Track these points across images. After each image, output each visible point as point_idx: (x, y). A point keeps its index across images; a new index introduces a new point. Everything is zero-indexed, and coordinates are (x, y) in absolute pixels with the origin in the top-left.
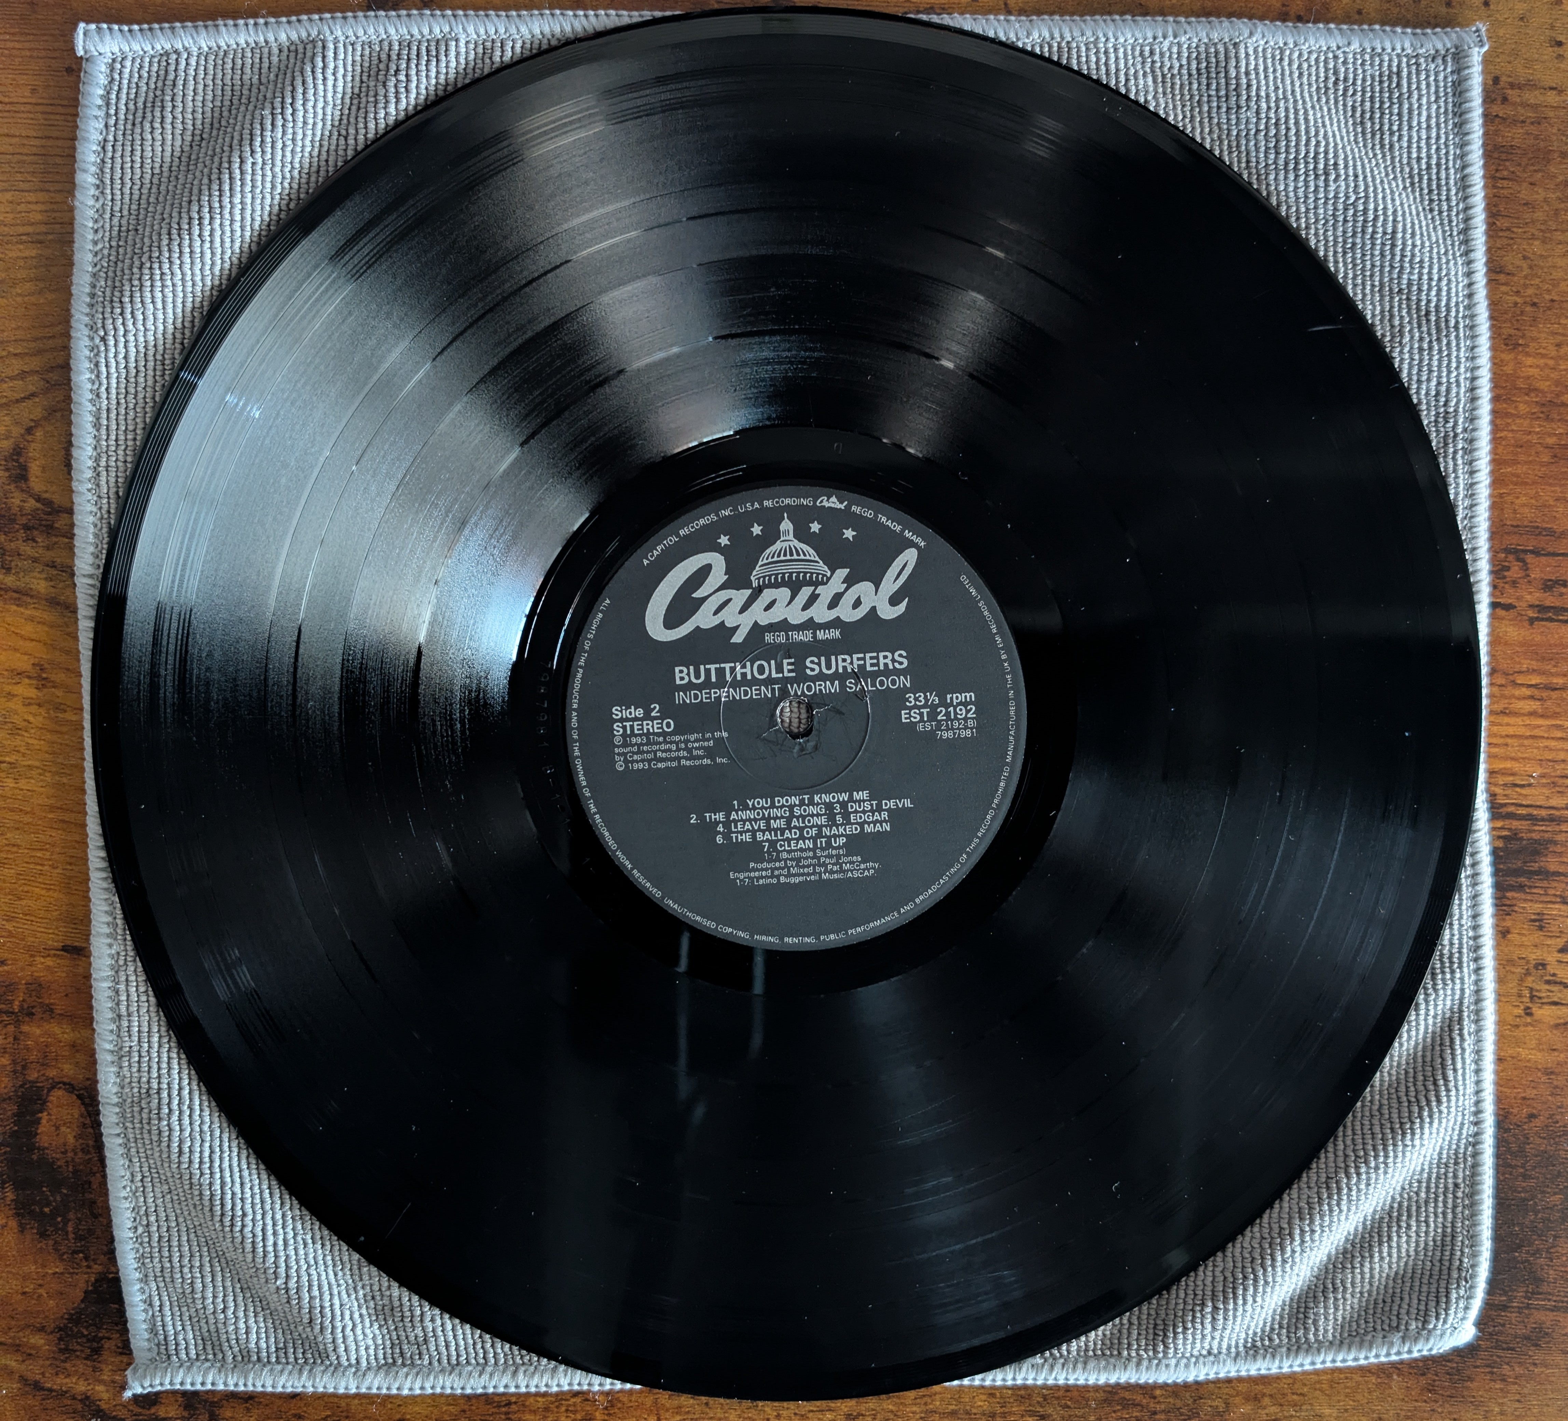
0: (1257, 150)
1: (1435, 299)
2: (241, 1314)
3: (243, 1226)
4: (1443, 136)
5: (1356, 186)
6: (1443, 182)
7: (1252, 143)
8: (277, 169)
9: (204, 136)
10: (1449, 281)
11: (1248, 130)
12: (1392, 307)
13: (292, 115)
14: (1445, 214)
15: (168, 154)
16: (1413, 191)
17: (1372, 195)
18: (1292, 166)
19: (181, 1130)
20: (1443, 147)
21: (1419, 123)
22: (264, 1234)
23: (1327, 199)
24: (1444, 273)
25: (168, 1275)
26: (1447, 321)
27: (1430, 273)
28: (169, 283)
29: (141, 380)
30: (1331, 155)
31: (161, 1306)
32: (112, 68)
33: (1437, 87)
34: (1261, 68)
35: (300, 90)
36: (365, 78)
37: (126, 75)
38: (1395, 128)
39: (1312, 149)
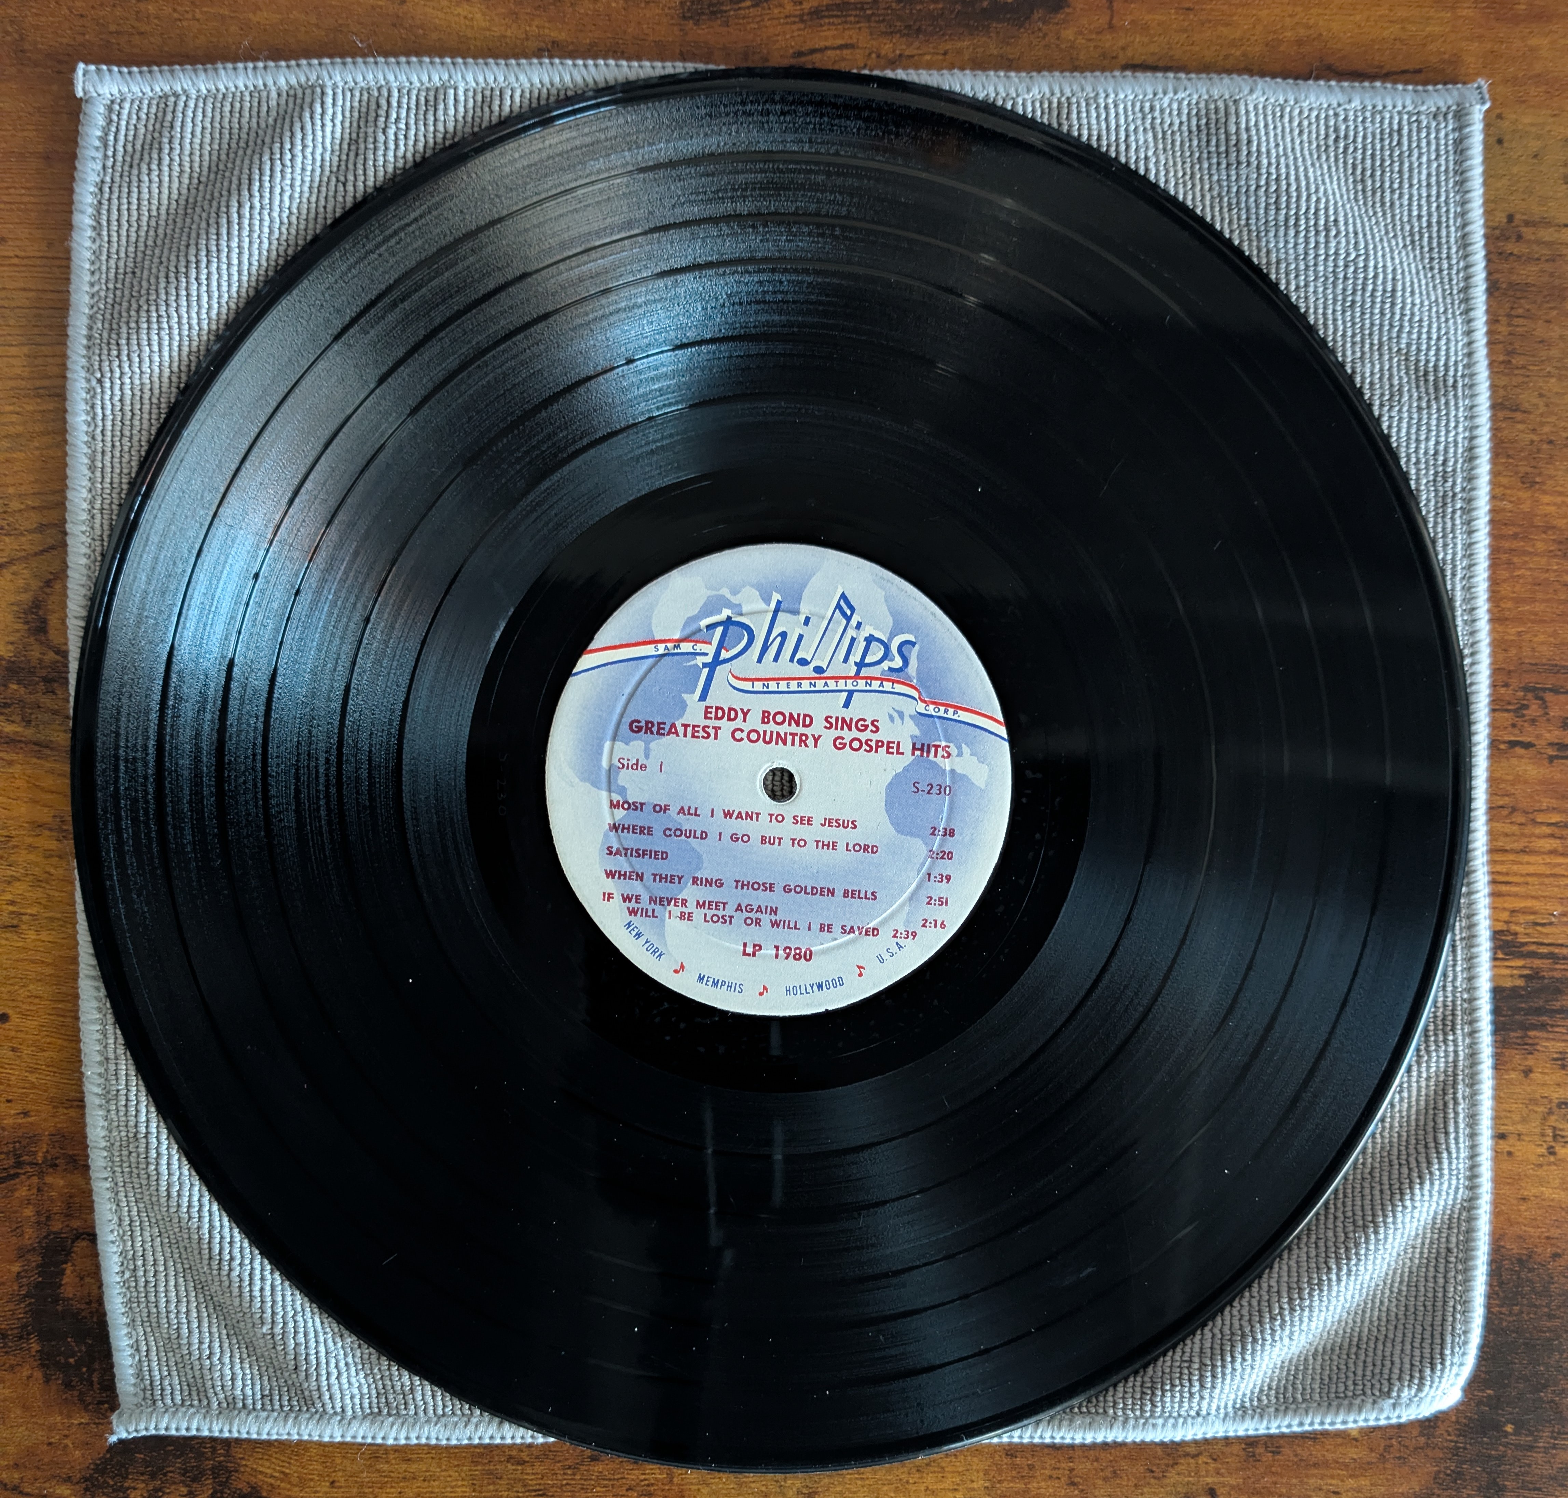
0: (1257, 207)
1: (1434, 359)
2: (227, 1360)
3: (230, 1270)
4: (1444, 194)
5: (1356, 243)
6: (1444, 240)
7: (1252, 199)
8: (275, 214)
9: (202, 179)
10: (1448, 339)
11: (1248, 187)
12: (1391, 368)
13: (291, 160)
14: (1445, 272)
15: (165, 196)
16: (1413, 249)
17: (1372, 252)
18: (1292, 222)
19: (170, 1174)
20: (1443, 205)
21: (1419, 181)
22: (251, 1279)
23: (1327, 255)
24: (1443, 332)
25: (154, 1320)
26: (1445, 381)
27: (1429, 332)
28: (165, 326)
29: (137, 423)
30: (1331, 212)
31: (147, 1351)
32: (110, 109)
33: (1438, 145)
34: (1262, 125)
35: (299, 136)
36: (362, 124)
37: (125, 117)
38: (1396, 186)
39: (1313, 206)
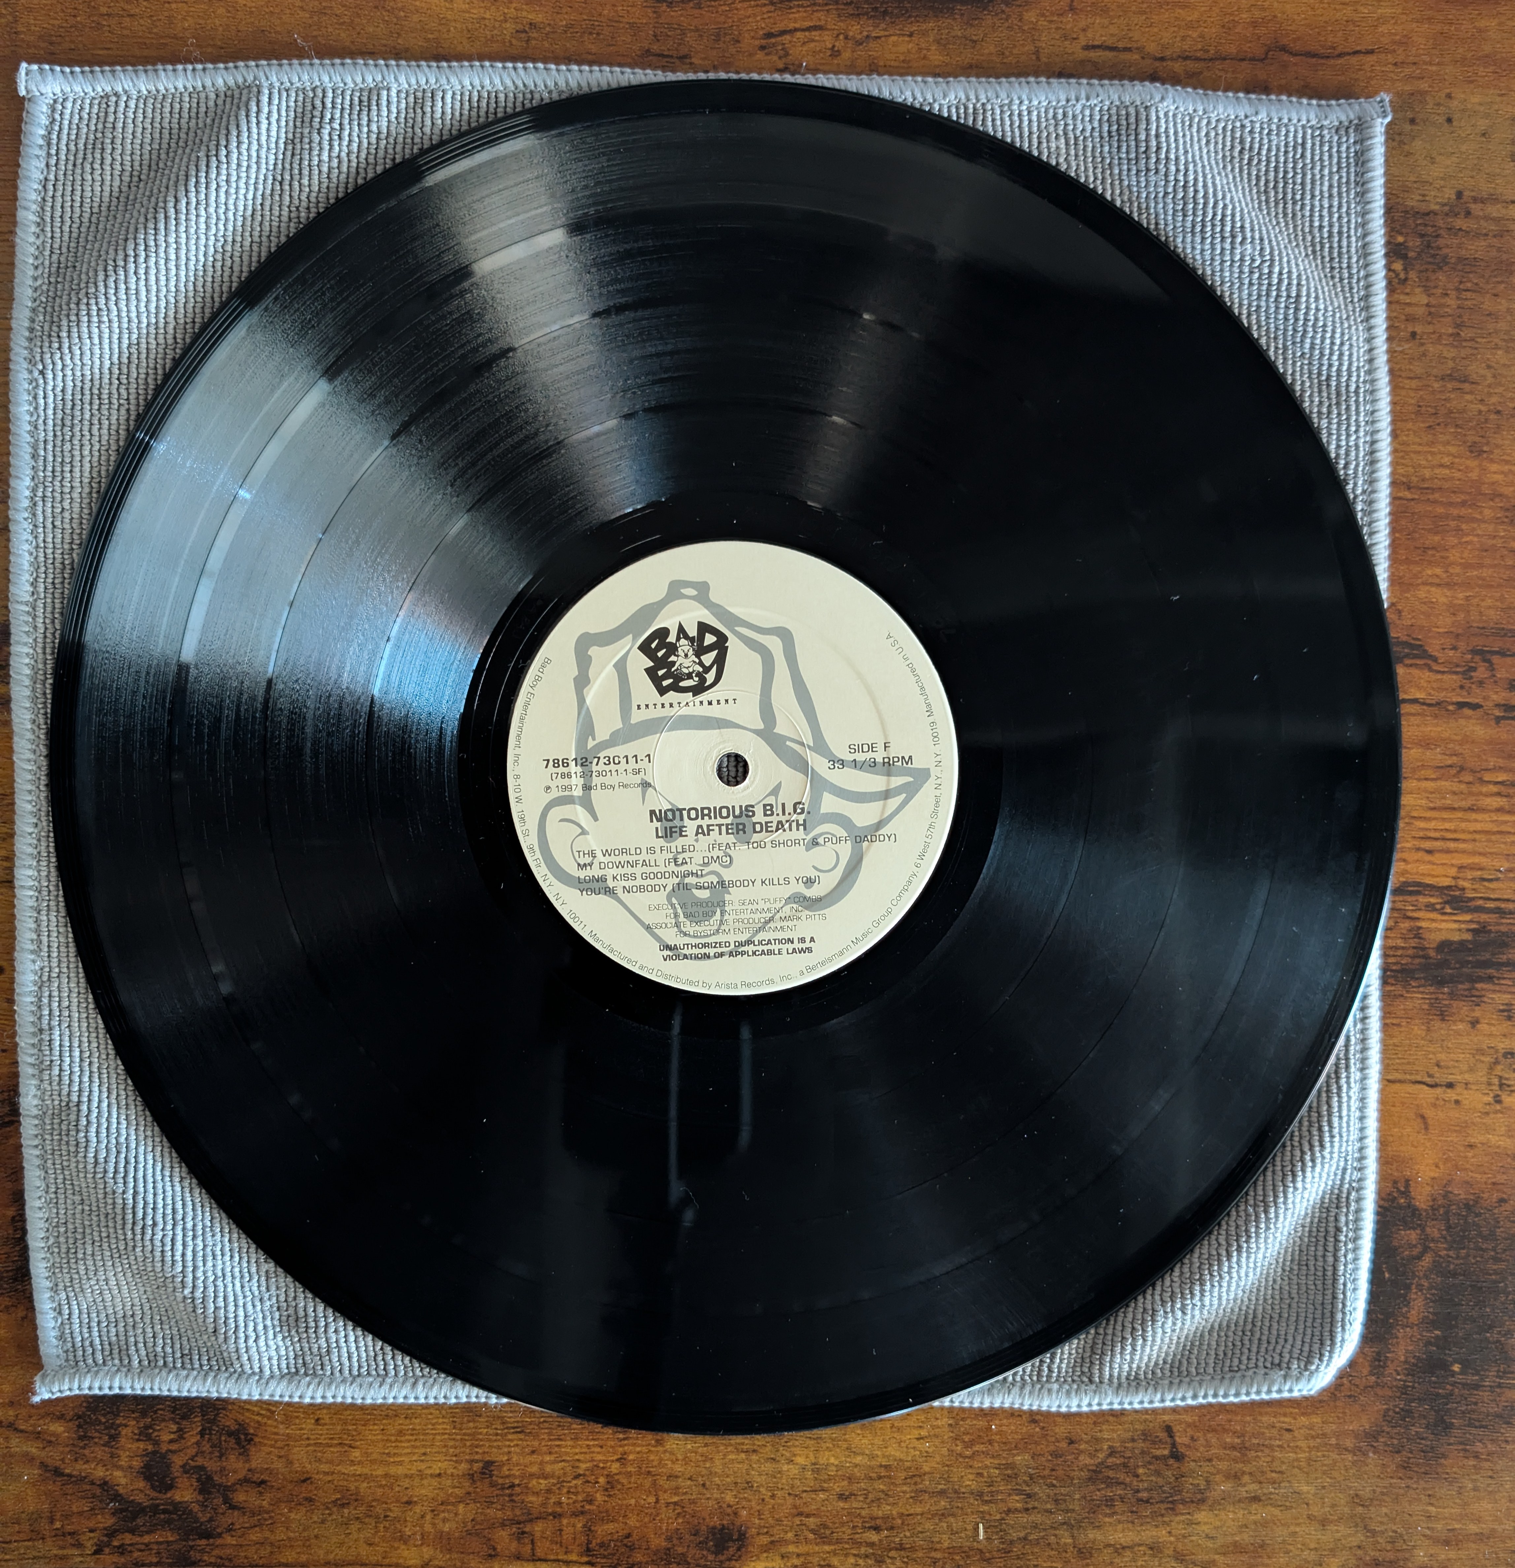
0: (1165, 214)
1: (1337, 363)
3: (153, 1235)
4: (1345, 205)
5: (1262, 249)
6: (1344, 250)
7: (1161, 205)
9: (143, 177)
10: (1351, 345)
11: (1157, 193)
13: (226, 156)
14: (1346, 281)
15: (107, 194)
16: (1315, 259)
17: (1277, 258)
18: (1198, 229)
19: (98, 1142)
20: (1344, 215)
21: (1321, 192)
23: (1233, 261)
24: (1346, 338)
26: (1348, 386)
27: (1333, 338)
28: (105, 319)
29: (78, 413)
30: (1238, 218)
31: (70, 1314)
32: (53, 108)
33: (1339, 158)
34: (1172, 131)
35: (234, 133)
37: (67, 116)
38: (1299, 197)
39: (1220, 212)
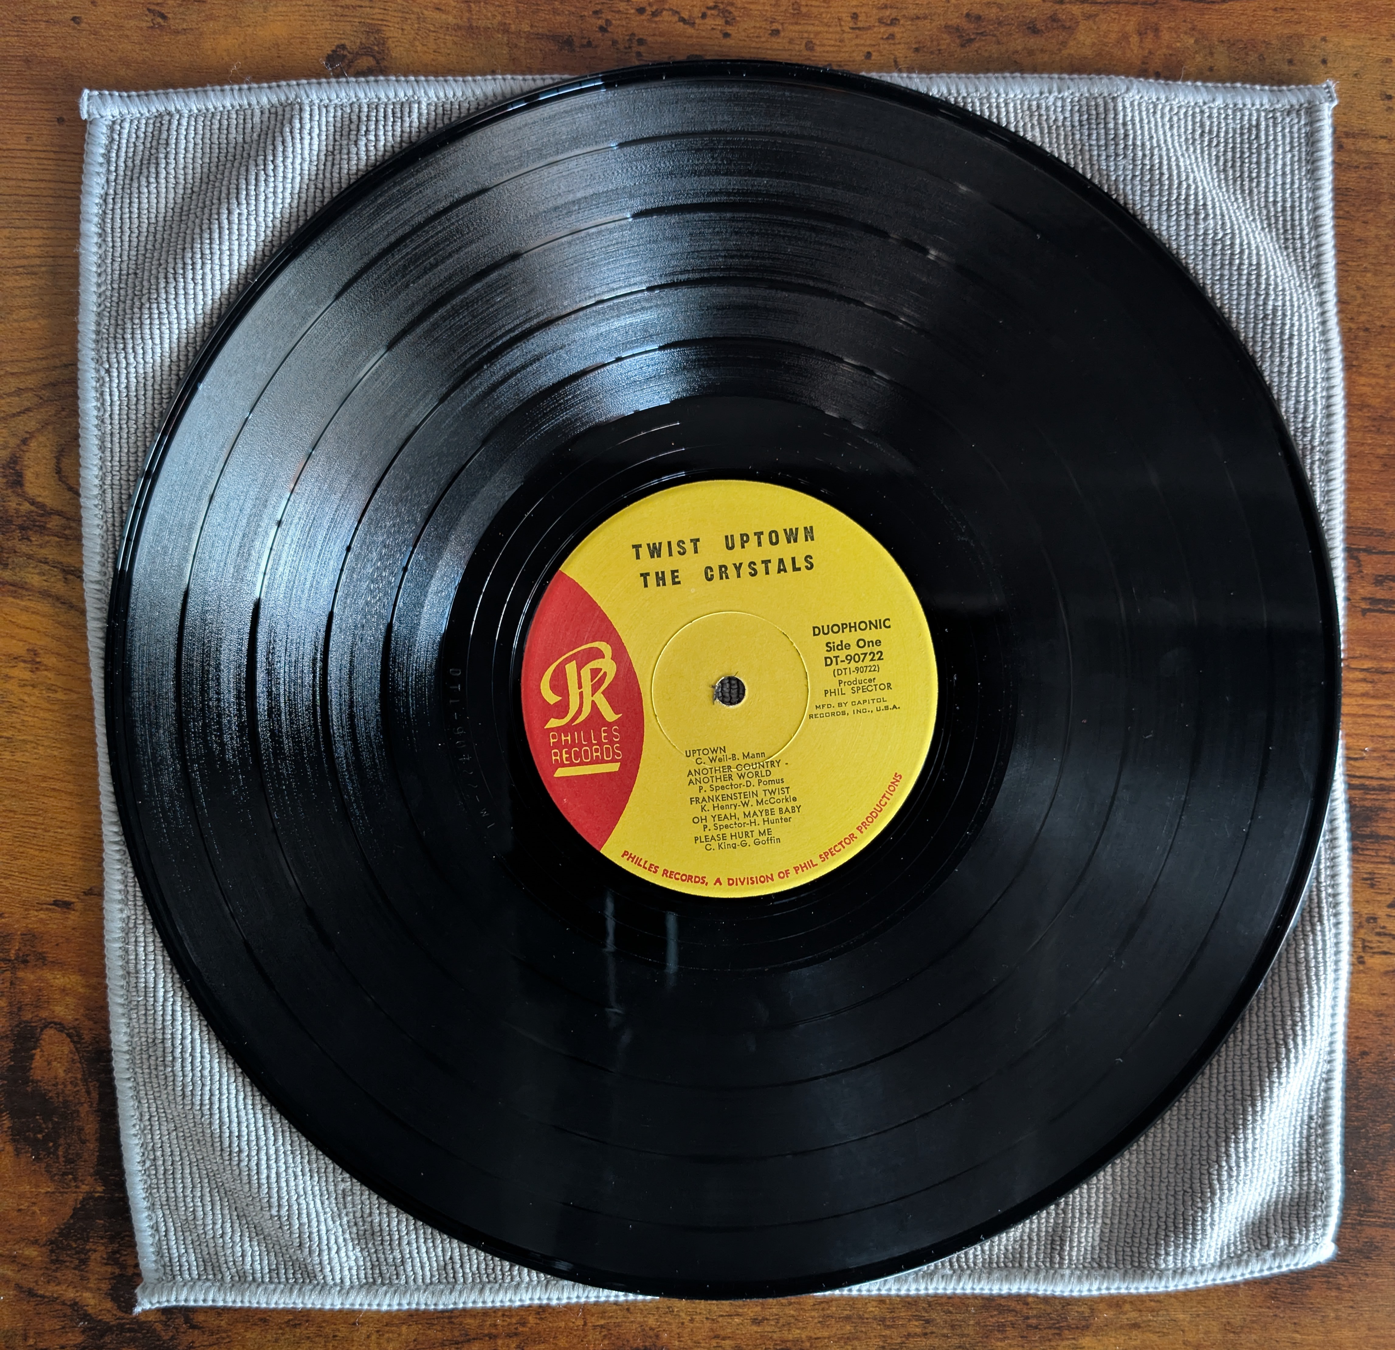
0: (1134, 194)
2: (238, 1239)
3: (240, 1161)
4: (1297, 182)
5: (1222, 224)
6: (1297, 223)
7: (1129, 187)
8: (261, 219)
9: (195, 189)
11: (1126, 176)
13: (273, 170)
14: (1298, 251)
15: (162, 205)
16: (1270, 231)
17: (1237, 231)
18: (1165, 207)
19: (184, 1076)
20: (1296, 191)
21: (1275, 171)
22: (258, 1168)
23: (1197, 235)
25: (172, 1204)
27: (1291, 300)
28: (166, 321)
29: (141, 407)
30: (1200, 197)
31: (166, 1231)
32: (112, 129)
33: (1292, 138)
34: (1137, 119)
35: (280, 149)
36: (338, 137)
37: (125, 136)
38: (1254, 175)
39: (1183, 192)
